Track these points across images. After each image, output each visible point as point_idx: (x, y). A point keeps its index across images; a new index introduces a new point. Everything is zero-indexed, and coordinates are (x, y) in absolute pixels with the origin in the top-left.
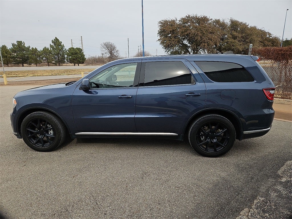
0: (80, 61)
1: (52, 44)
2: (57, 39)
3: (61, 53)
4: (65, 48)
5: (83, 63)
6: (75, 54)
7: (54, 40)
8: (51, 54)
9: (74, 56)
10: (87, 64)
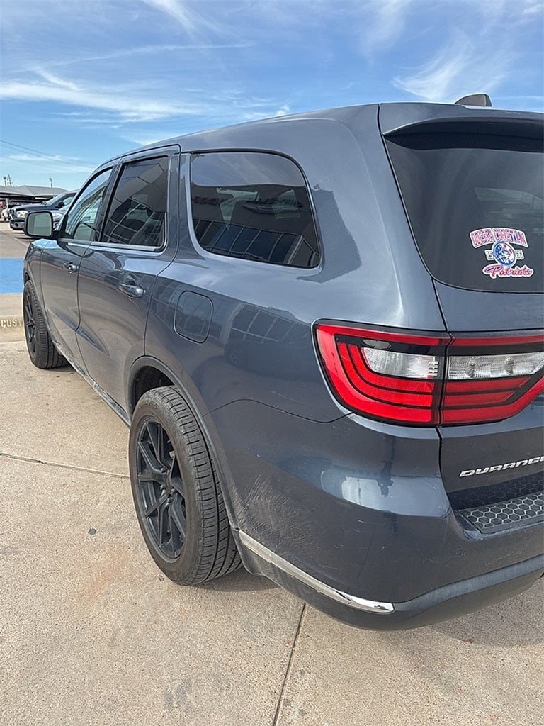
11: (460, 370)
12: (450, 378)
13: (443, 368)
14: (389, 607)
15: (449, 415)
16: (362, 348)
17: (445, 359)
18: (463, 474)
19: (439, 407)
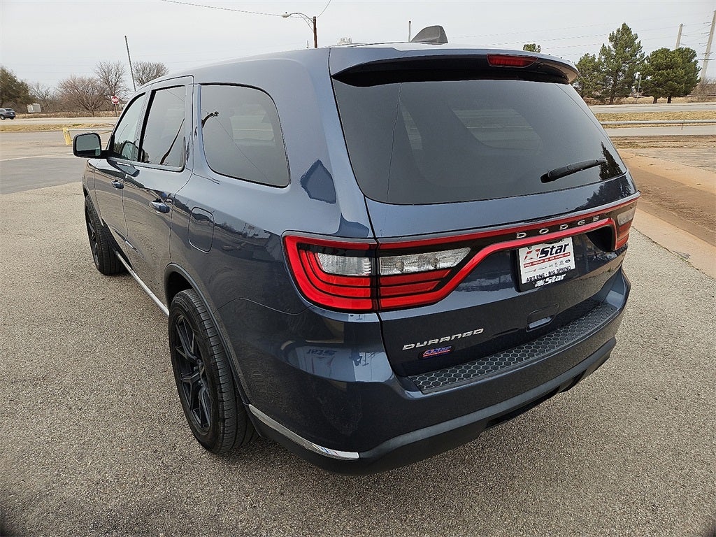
0: (674, 90)
1: (609, 44)
2: (626, 29)
3: (626, 67)
4: (642, 52)
5: (686, 94)
6: (667, 67)
7: (618, 31)
8: (599, 71)
9: (661, 75)
10: (702, 99)
11: (390, 268)
12: (382, 274)
13: (375, 267)
14: (355, 455)
15: (384, 303)
16: (316, 254)
17: (376, 260)
18: (405, 347)
19: (376, 296)
